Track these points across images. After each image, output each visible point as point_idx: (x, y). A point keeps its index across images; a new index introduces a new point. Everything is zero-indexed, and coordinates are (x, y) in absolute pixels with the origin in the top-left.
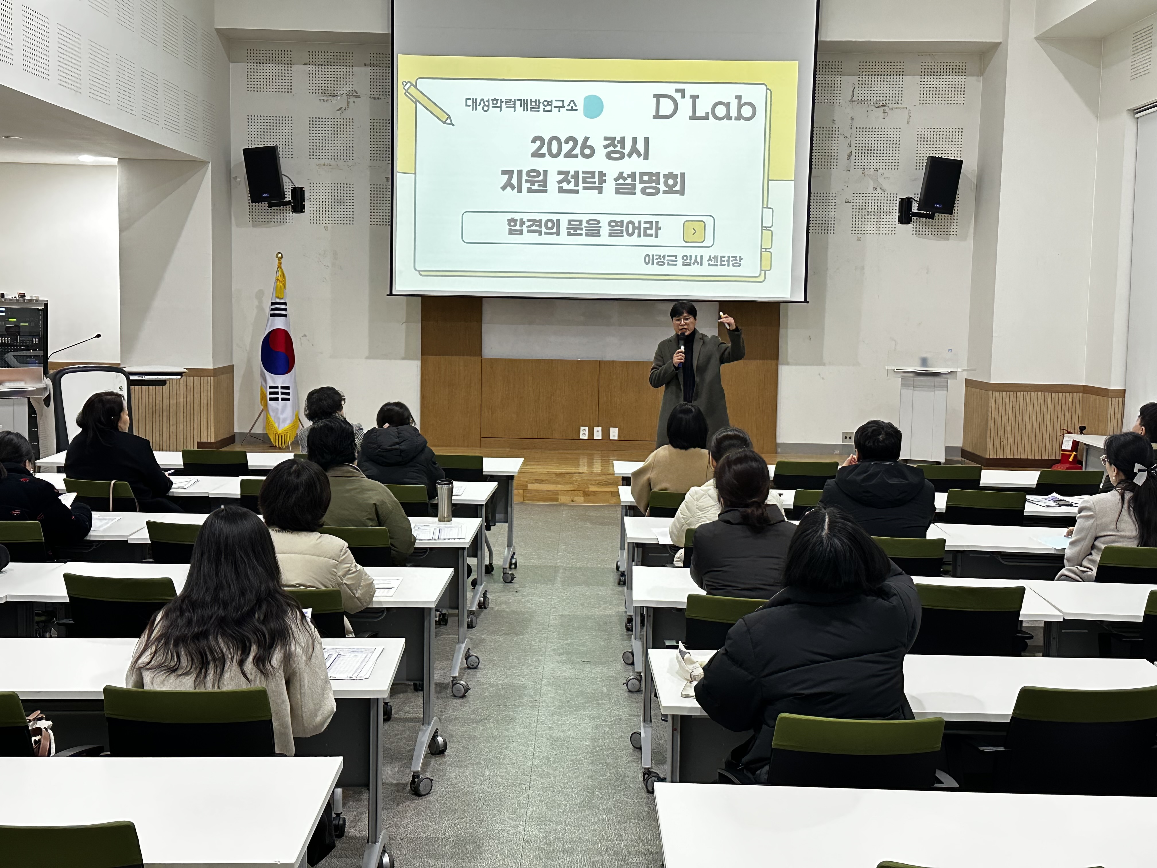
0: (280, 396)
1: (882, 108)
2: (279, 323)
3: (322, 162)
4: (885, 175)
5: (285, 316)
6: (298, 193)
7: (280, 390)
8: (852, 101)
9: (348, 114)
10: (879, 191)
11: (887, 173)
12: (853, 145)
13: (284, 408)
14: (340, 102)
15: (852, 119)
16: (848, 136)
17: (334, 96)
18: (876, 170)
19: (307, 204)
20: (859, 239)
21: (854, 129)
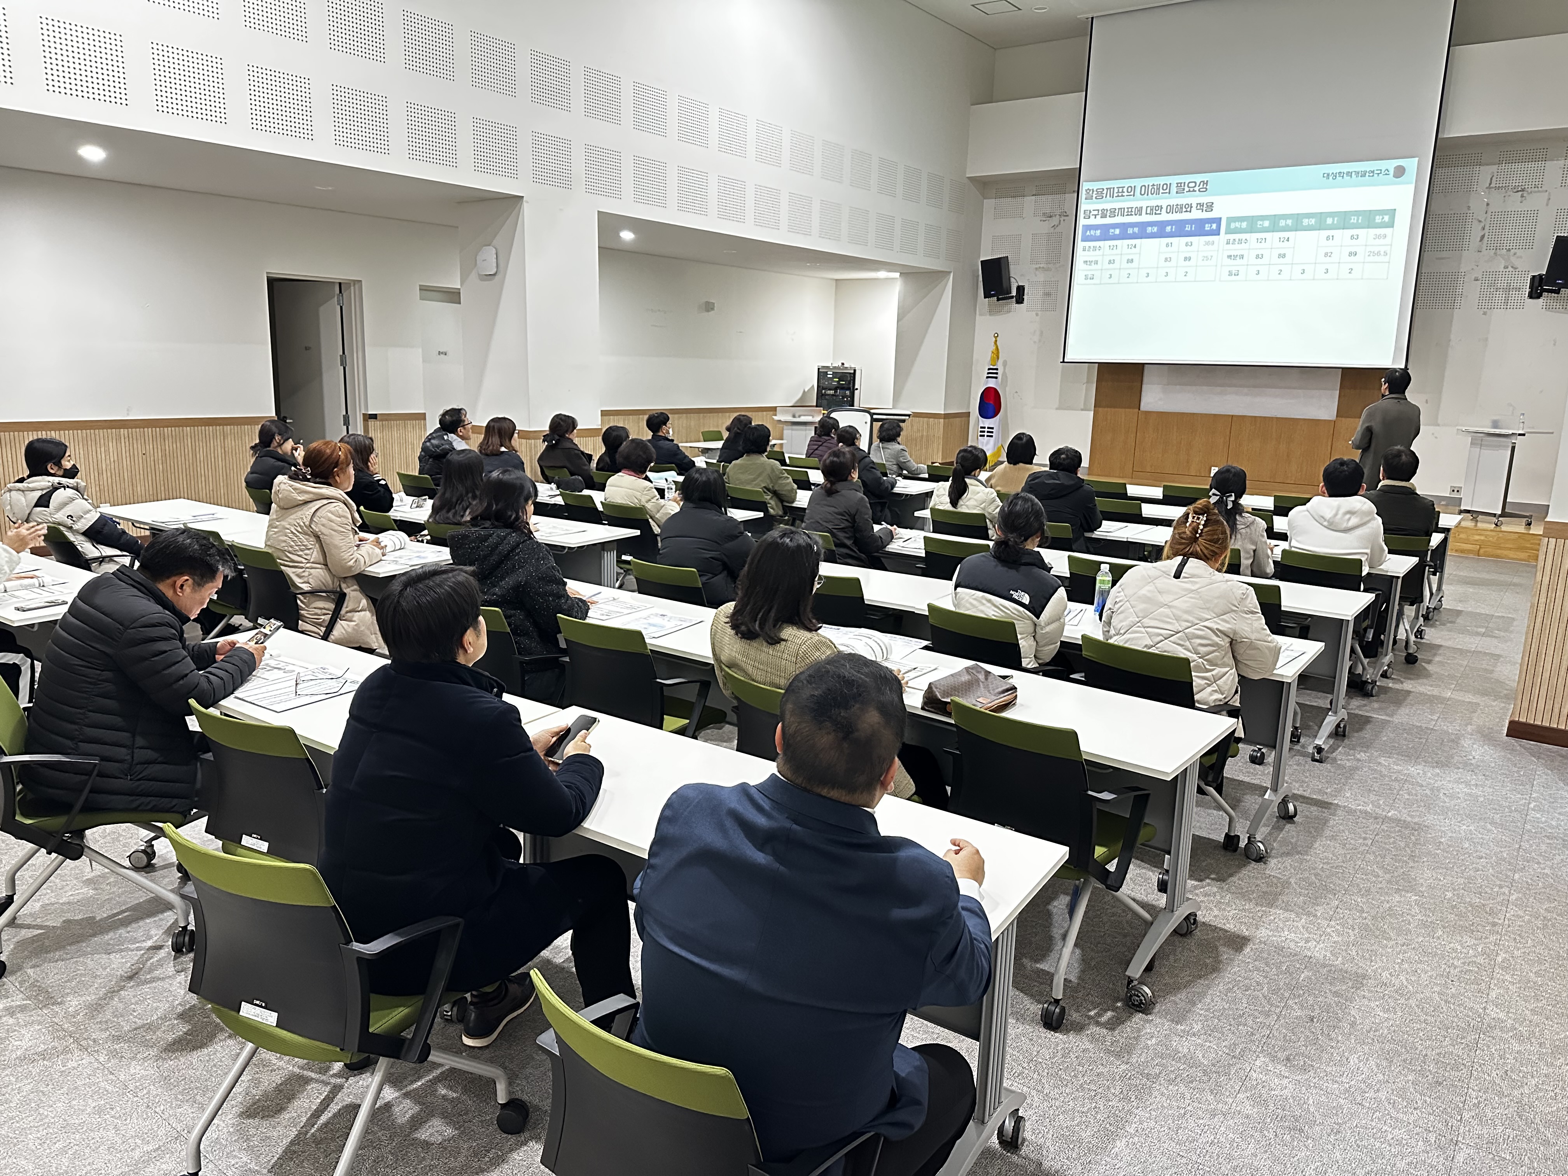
0: (986, 434)
1: (1520, 193)
2: (992, 383)
3: (1038, 266)
4: (1518, 254)
5: (996, 378)
6: (1021, 290)
7: (986, 430)
8: (1489, 188)
9: (1058, 230)
10: (1510, 269)
11: (1519, 253)
12: (1487, 227)
13: (988, 443)
14: (1055, 221)
15: (1488, 204)
16: (1483, 220)
17: (1051, 217)
18: (1509, 250)
19: (1025, 297)
20: (1485, 313)
21: (1489, 213)
